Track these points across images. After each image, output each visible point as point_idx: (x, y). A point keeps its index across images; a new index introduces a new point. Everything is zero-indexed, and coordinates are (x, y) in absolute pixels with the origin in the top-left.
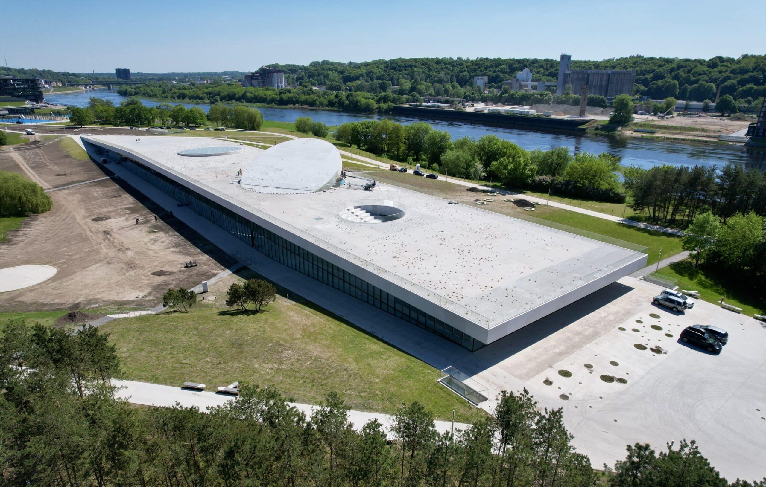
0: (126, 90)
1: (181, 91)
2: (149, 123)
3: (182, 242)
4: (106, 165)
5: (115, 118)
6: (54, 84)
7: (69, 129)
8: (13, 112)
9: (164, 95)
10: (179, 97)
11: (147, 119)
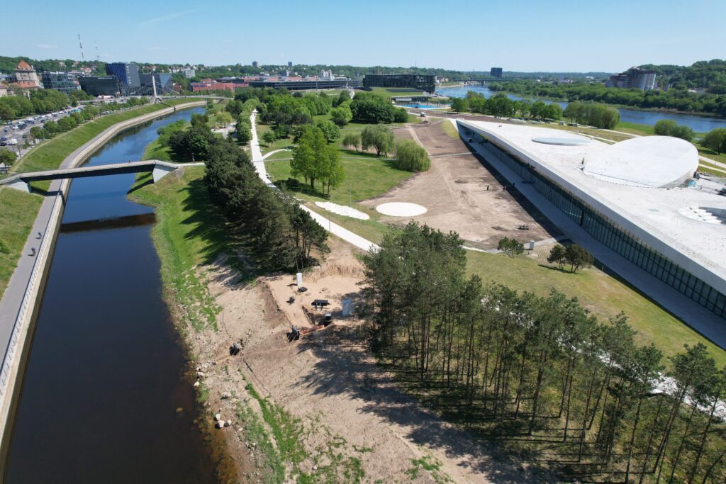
0: (496, 87)
1: (543, 89)
2: (511, 114)
3: (520, 210)
4: (471, 144)
5: (484, 107)
6: (443, 80)
7: (449, 114)
8: (415, 99)
9: (527, 92)
10: (540, 95)
11: (510, 110)
